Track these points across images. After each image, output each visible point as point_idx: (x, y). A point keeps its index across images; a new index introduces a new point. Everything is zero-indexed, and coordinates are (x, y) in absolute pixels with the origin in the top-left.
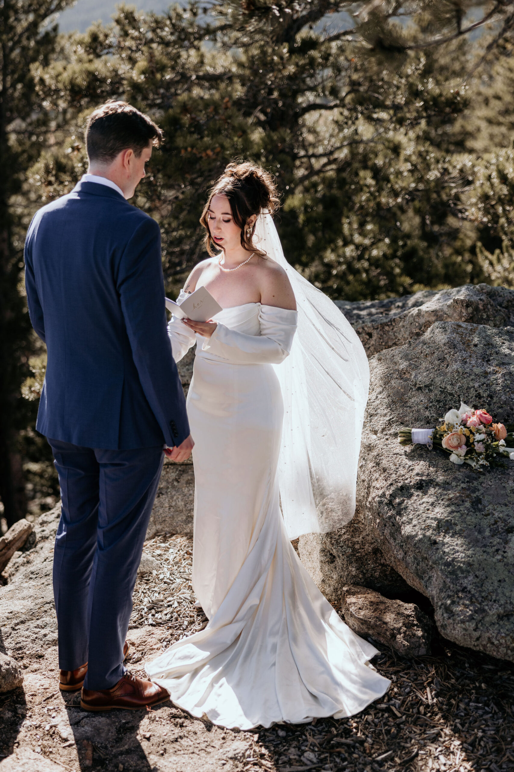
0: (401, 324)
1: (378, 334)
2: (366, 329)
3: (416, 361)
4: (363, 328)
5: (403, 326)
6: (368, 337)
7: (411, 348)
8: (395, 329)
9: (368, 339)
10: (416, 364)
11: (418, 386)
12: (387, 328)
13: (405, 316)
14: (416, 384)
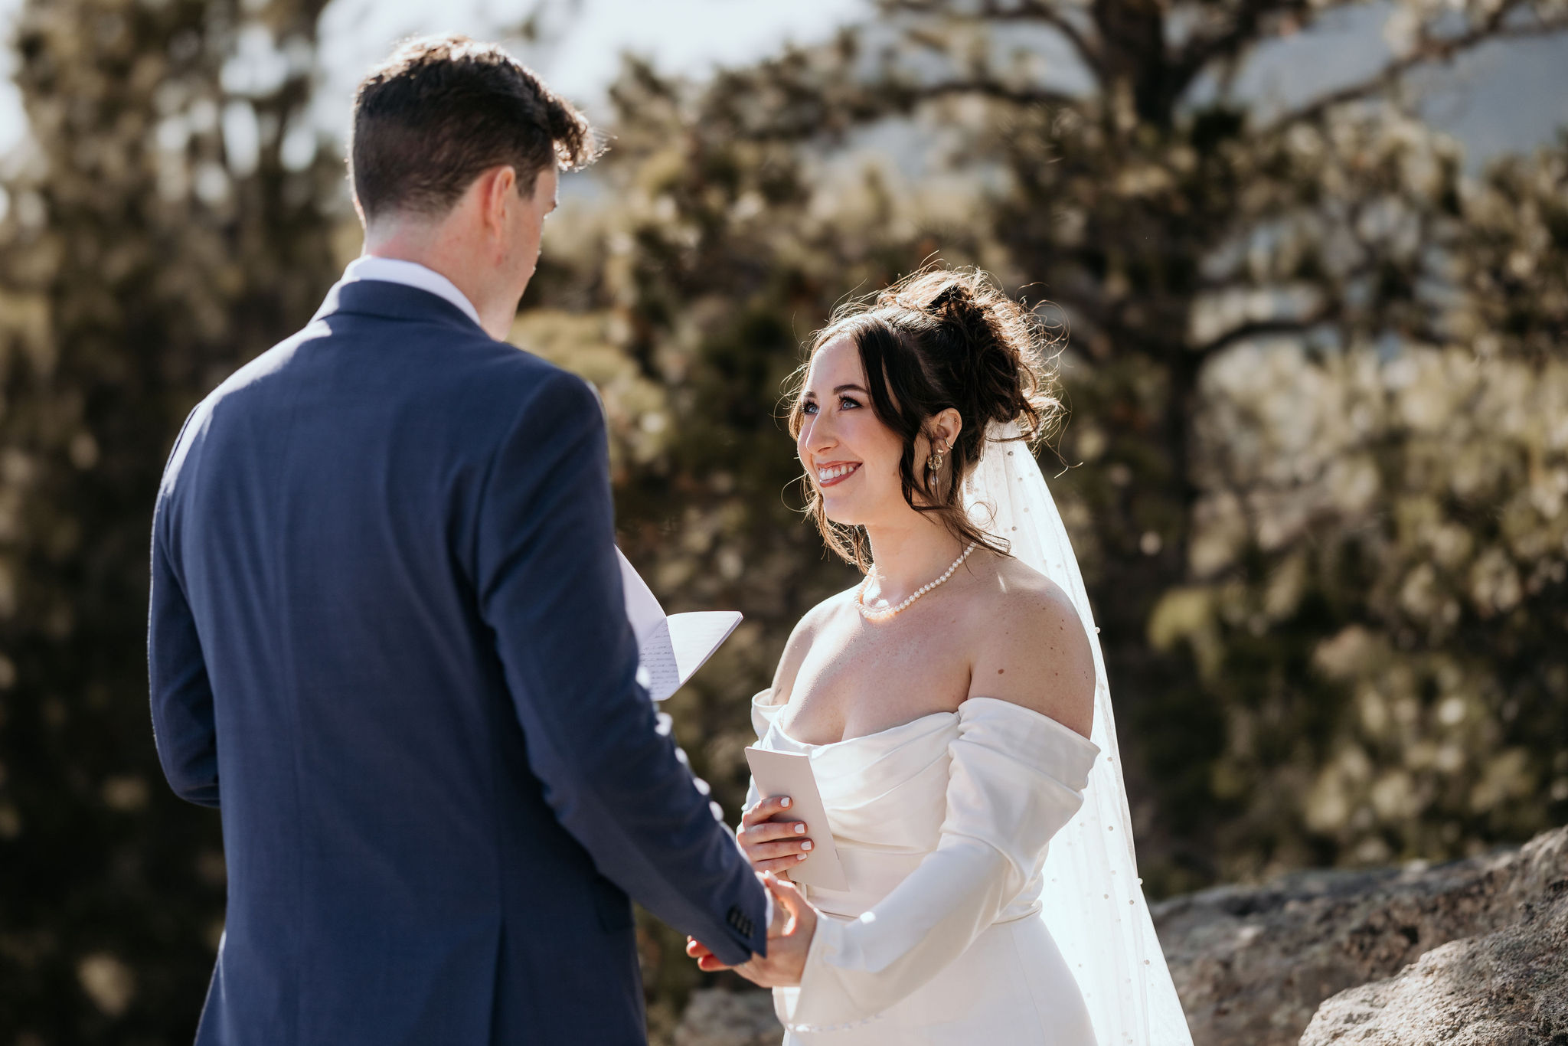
0: (1514, 887)
1: (1437, 926)
2: (1397, 914)
3: (1549, 961)
4: (1387, 914)
5: (1522, 894)
6: (1403, 942)
7: (1536, 926)
8: (1495, 907)
9: (1406, 950)
10: (1552, 968)
11: (1554, 1032)
12: (1466, 906)
13: (1526, 861)
14: (1548, 1028)
